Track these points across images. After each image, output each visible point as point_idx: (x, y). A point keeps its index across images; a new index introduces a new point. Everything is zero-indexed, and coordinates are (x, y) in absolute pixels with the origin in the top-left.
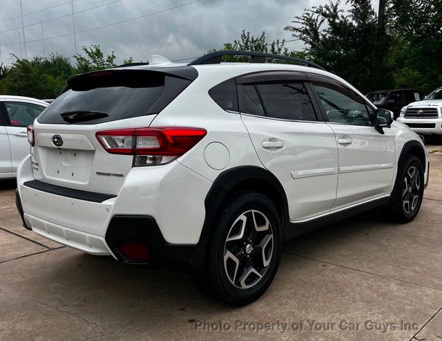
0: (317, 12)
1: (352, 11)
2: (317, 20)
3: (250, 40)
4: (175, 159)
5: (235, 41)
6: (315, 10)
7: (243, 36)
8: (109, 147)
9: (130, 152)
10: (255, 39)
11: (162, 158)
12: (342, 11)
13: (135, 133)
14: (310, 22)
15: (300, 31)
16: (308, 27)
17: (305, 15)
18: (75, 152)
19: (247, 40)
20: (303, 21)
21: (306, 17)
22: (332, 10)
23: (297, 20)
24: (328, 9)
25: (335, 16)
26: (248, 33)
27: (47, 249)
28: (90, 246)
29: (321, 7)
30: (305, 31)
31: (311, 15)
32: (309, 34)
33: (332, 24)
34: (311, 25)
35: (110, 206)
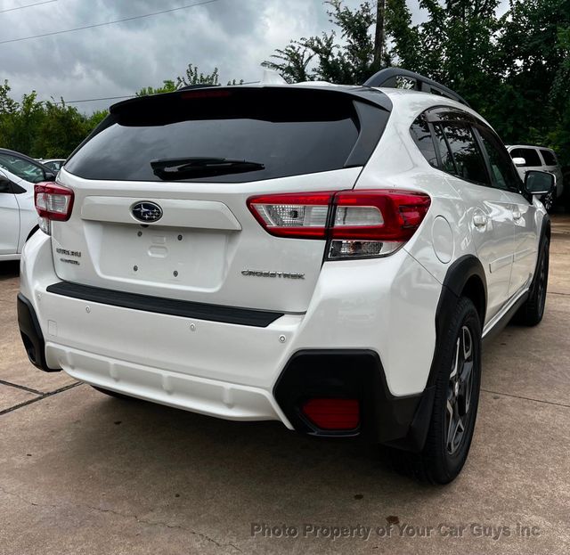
0: (306, 45)
1: (348, 47)
2: (303, 56)
3: (199, 78)
4: (401, 246)
5: (179, 78)
6: (304, 42)
7: (190, 72)
8: (274, 225)
9: (322, 234)
10: (205, 77)
11: (381, 245)
12: (338, 46)
13: (333, 200)
14: (294, 57)
15: (281, 69)
16: (292, 65)
17: (289, 49)
18: (181, 232)
19: (195, 78)
20: (286, 56)
21: (290, 51)
22: (324, 44)
23: (278, 54)
24: (319, 42)
25: (329, 53)
26: (196, 68)
27: (38, 396)
28: (230, 406)
29: (312, 39)
30: (289, 70)
31: (296, 49)
32: (293, 74)
33: (324, 62)
34: (296, 62)
35: (289, 334)
